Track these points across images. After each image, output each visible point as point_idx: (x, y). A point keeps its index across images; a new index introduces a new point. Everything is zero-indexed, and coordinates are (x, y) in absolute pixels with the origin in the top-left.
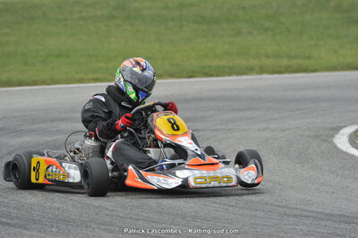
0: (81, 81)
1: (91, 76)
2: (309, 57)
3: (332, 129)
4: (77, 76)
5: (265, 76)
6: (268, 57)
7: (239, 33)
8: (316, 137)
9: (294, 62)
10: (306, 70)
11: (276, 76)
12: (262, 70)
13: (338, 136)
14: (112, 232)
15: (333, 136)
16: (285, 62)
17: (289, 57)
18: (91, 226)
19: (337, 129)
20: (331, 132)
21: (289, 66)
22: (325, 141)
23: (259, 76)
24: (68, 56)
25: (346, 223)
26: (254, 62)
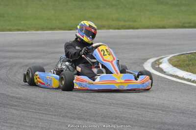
0: (10, 30)
1: (16, 28)
2: (135, 21)
3: (143, 60)
4: (8, 28)
5: (111, 31)
6: (113, 20)
7: (98, 7)
8: (134, 63)
9: (127, 24)
10: (133, 28)
11: (117, 31)
12: (109, 27)
13: (146, 63)
14: (18, 110)
15: (143, 63)
16: (122, 23)
17: (125, 21)
18: (7, 107)
19: (146, 60)
20: (143, 61)
21: (124, 26)
22: (139, 65)
23: (107, 31)
24: (3, 17)
25: (144, 108)
26: (105, 23)
